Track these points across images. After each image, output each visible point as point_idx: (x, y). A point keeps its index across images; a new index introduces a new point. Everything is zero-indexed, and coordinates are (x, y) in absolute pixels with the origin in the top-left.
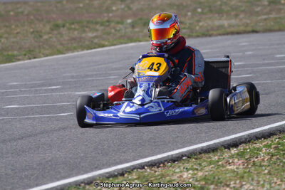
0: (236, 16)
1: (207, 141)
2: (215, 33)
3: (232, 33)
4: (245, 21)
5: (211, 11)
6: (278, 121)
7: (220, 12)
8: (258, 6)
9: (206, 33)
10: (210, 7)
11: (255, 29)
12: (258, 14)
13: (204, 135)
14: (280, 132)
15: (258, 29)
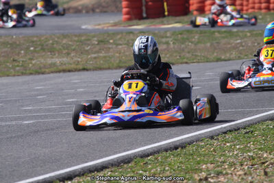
0: (68, 54)
1: (42, 174)
2: (47, 70)
3: (64, 71)
4: (75, 59)
5: (43, 49)
6: (110, 155)
7: (52, 51)
8: (89, 45)
9: (40, 71)
10: (42, 45)
11: (85, 67)
12: (87, 52)
13: (39, 168)
14: (112, 165)
15: (88, 67)
